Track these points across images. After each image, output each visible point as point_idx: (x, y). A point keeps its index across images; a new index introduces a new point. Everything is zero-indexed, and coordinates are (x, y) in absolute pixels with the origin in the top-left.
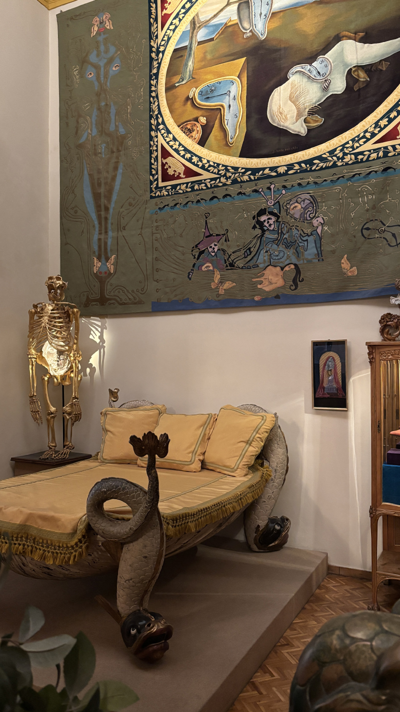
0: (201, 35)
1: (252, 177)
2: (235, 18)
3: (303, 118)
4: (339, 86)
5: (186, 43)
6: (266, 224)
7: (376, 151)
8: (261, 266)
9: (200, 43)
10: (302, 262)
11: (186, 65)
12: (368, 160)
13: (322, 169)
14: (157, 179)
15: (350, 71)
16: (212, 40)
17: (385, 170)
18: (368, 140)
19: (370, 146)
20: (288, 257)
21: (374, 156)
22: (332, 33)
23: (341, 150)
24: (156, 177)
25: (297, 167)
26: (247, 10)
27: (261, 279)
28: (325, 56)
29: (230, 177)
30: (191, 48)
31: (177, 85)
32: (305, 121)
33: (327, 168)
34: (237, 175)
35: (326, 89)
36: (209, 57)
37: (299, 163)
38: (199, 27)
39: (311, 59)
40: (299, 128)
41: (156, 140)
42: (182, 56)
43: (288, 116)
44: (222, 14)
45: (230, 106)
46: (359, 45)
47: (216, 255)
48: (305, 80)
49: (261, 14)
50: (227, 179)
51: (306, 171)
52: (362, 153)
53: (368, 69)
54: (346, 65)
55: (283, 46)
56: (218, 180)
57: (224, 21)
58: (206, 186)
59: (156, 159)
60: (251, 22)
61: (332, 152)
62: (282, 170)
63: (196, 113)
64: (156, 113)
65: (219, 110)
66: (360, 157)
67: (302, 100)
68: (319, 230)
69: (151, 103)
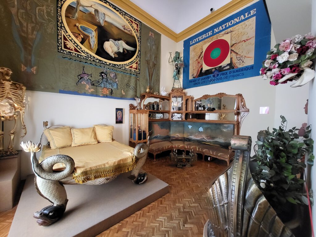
0: (81, 8)
1: (99, 62)
2: (93, 13)
3: (113, 53)
4: (121, 51)
5: (75, 7)
6: (103, 76)
7: (129, 69)
8: (102, 87)
9: (80, 10)
10: (113, 89)
11: (75, 14)
12: (127, 70)
13: (117, 68)
14: (61, 46)
15: (123, 48)
16: (86, 13)
17: (130, 74)
18: (127, 66)
19: (127, 67)
20: (110, 86)
21: (128, 70)
22: (120, 37)
23: (122, 65)
24: (61, 45)
25: (112, 65)
26: (97, 14)
27: (102, 90)
28: (119, 42)
29: (92, 59)
30: (77, 10)
31: (71, 18)
32: (114, 54)
33: (118, 68)
34: (94, 59)
35: (119, 49)
36: (84, 18)
37: (112, 64)
38: (80, 5)
39: (115, 40)
40: (112, 55)
41: (60, 31)
42: (73, 9)
43: (109, 51)
44: (89, 8)
45: (92, 38)
46: (126, 44)
47: (87, 80)
48: (114, 44)
49: (102, 18)
50: (91, 59)
51: (114, 67)
52: (126, 68)
53: (127, 50)
54: (122, 46)
55: (108, 31)
56: (88, 58)
57: (90, 11)
58: (83, 57)
59: (61, 38)
60: (99, 18)
61: (120, 65)
62: (108, 64)
63: (79, 32)
64: (61, 21)
65: (88, 37)
66: (126, 69)
67: (113, 49)
68: (117, 82)
69: (57, 16)
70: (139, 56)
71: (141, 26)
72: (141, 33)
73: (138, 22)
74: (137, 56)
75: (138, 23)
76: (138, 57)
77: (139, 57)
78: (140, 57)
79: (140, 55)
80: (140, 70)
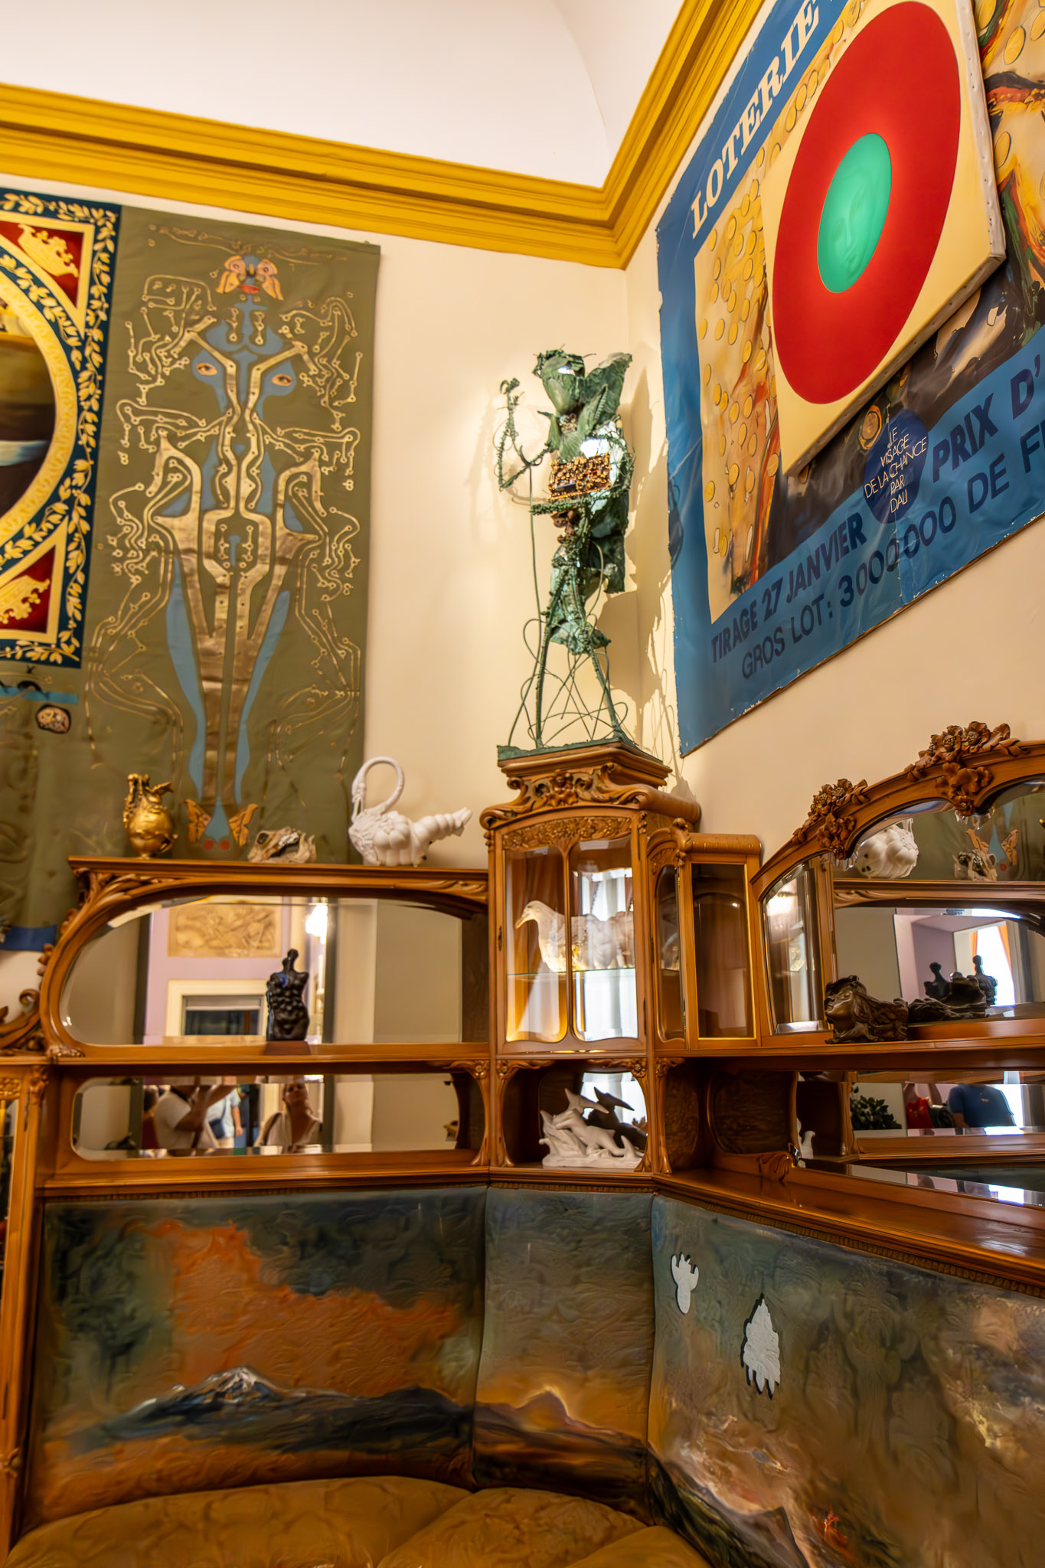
70: (71, 502)
71: (115, 239)
72: (108, 297)
73: (80, 212)
74: (55, 497)
75: (85, 221)
76: (60, 507)
77: (78, 512)
78: (90, 509)
79: (91, 490)
80: (79, 633)
